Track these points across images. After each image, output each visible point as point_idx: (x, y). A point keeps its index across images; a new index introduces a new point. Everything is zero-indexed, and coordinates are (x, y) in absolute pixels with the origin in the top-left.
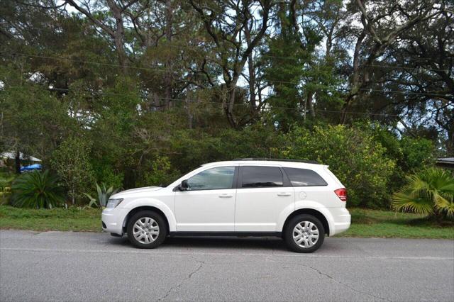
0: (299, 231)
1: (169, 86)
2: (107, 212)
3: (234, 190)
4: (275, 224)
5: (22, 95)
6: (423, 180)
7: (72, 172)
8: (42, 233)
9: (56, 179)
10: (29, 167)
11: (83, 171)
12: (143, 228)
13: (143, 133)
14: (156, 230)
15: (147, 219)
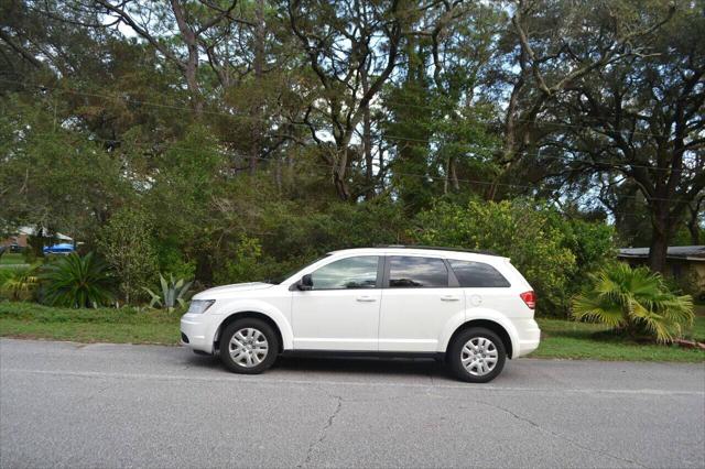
0: (470, 352)
1: (257, 141)
2: (189, 319)
3: (378, 291)
4: (436, 341)
5: (55, 146)
6: (613, 279)
7: (127, 258)
8: (89, 347)
9: (103, 267)
10: (55, 247)
11: (142, 256)
12: (245, 344)
13: (224, 205)
14: (263, 347)
15: (251, 330)
